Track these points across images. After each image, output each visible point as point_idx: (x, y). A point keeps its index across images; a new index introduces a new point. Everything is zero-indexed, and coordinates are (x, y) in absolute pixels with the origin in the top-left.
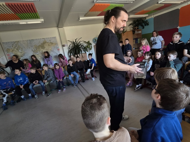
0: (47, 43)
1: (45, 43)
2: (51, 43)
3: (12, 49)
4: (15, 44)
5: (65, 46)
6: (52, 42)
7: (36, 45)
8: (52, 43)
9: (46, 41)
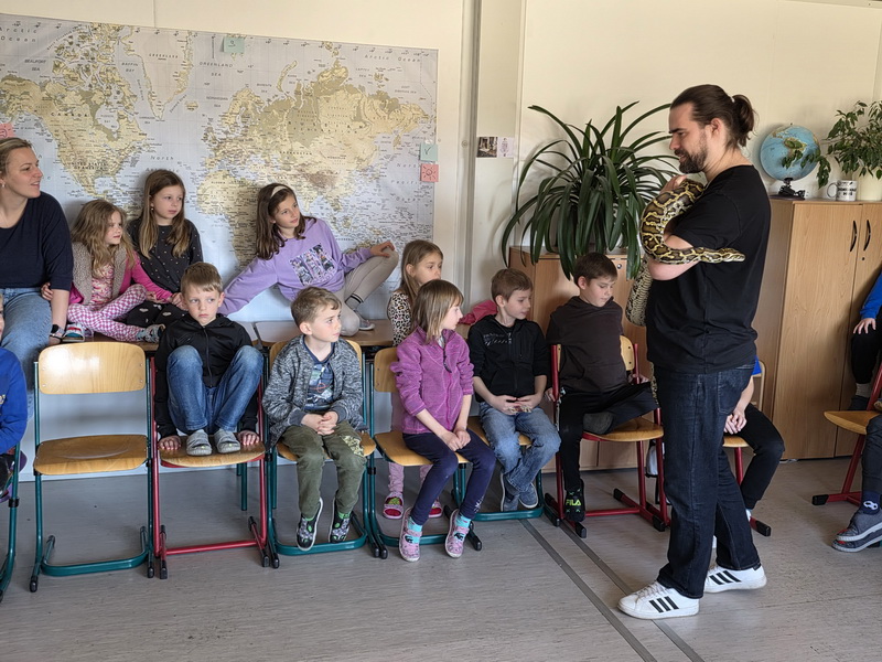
0: (351, 90)
1: (328, 86)
2: (382, 96)
3: (43, 87)
4: (86, 47)
5: (492, 153)
6: (390, 89)
7: (257, 91)
8: (389, 105)
9: (341, 73)
